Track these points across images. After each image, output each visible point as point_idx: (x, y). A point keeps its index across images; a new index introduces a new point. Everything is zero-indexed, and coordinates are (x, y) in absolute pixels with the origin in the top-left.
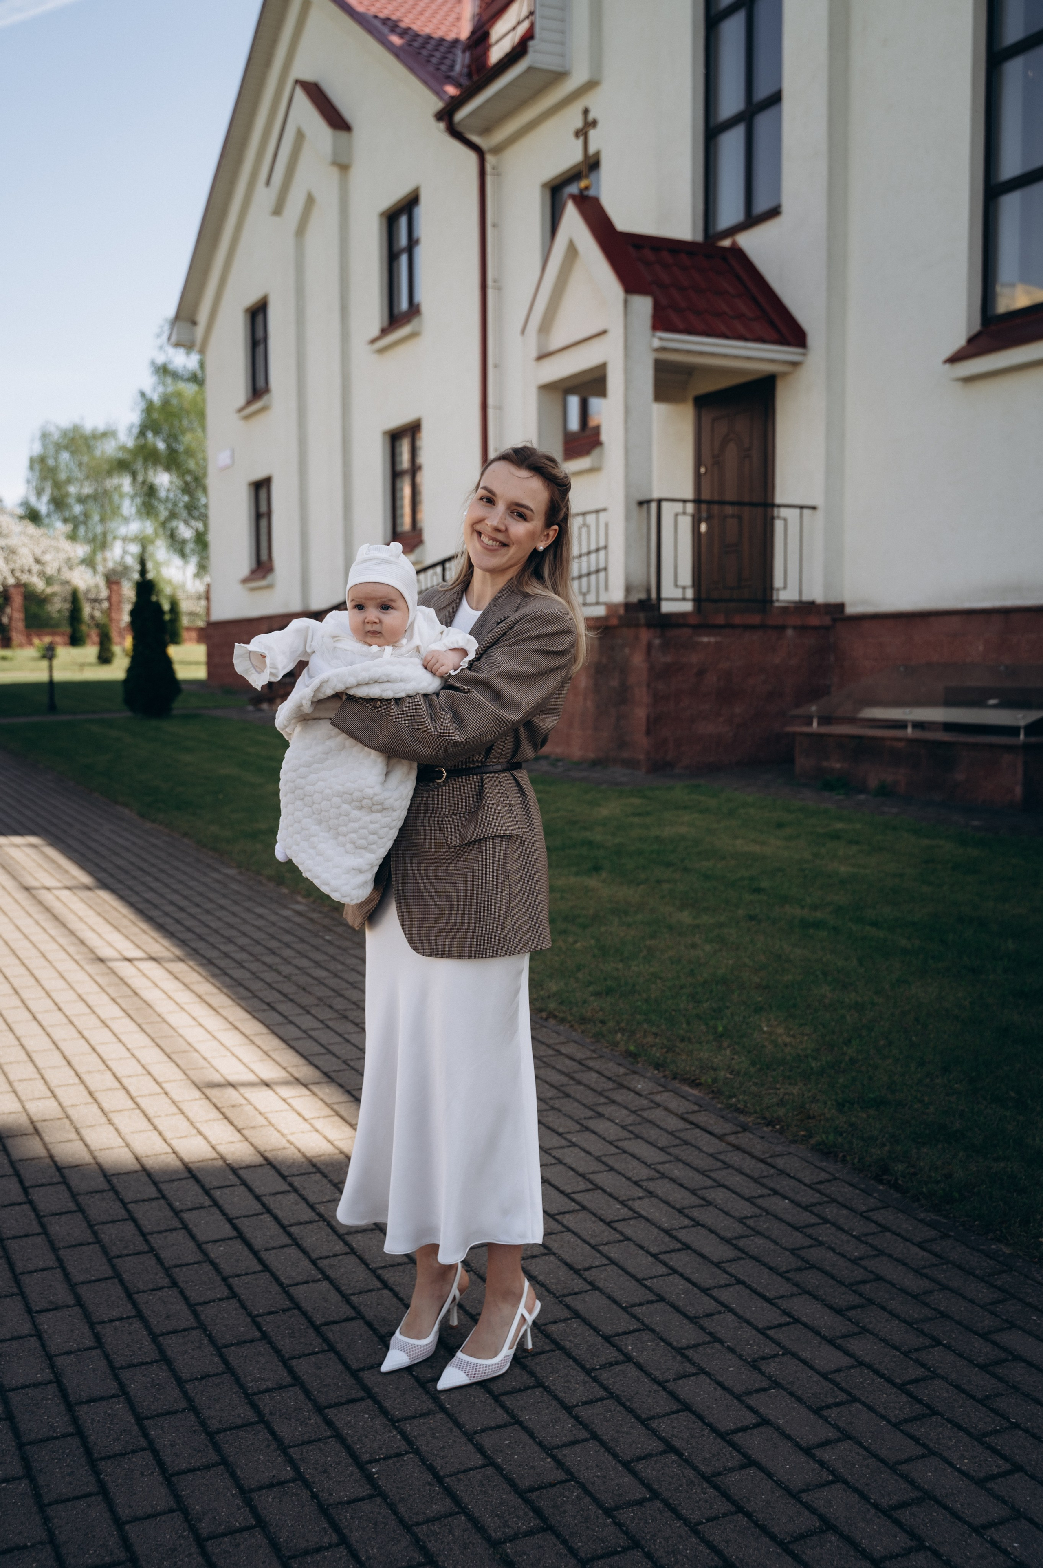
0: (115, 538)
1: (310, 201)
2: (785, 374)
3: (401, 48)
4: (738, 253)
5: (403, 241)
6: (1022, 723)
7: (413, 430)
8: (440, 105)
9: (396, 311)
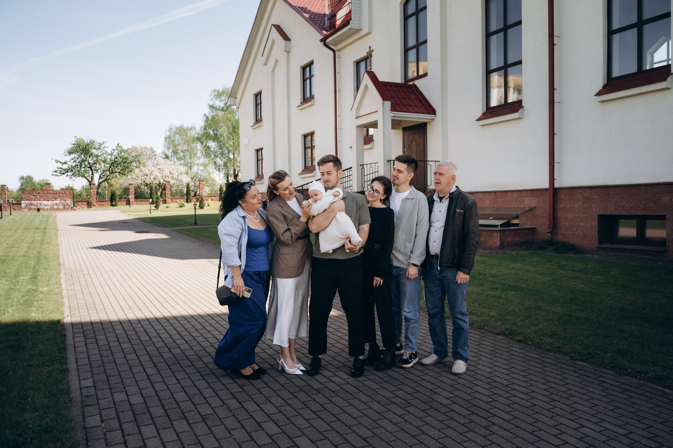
0: (194, 164)
1: (277, 61)
2: (429, 122)
3: (308, 18)
4: (415, 86)
5: (308, 76)
6: (499, 224)
7: (312, 134)
8: (322, 37)
9: (305, 98)
